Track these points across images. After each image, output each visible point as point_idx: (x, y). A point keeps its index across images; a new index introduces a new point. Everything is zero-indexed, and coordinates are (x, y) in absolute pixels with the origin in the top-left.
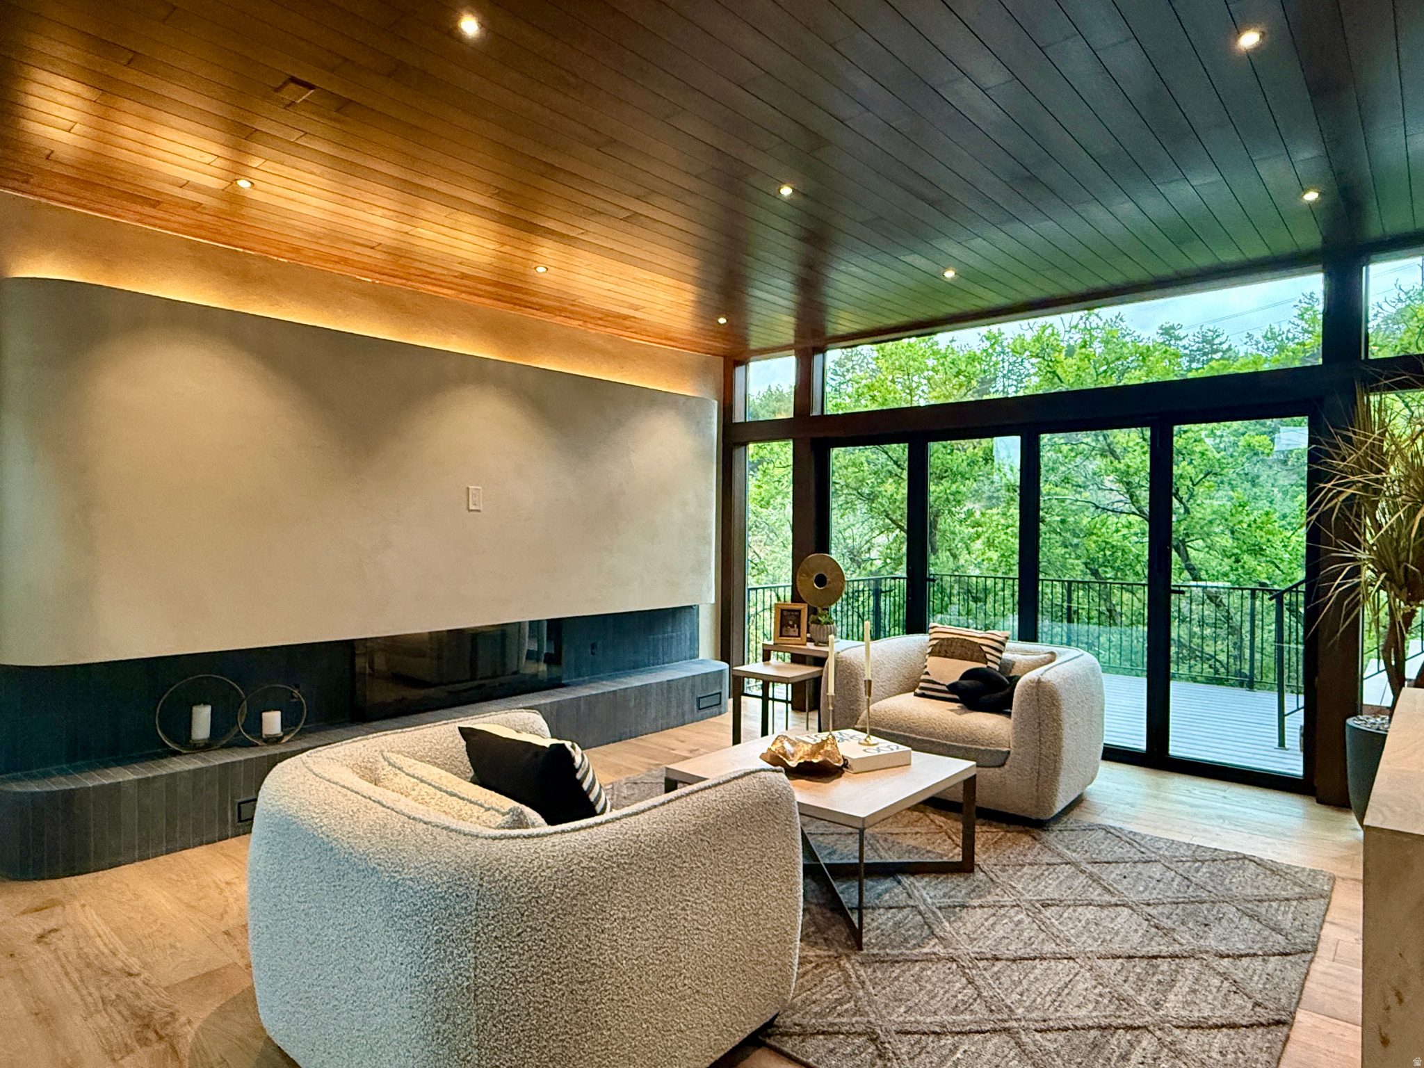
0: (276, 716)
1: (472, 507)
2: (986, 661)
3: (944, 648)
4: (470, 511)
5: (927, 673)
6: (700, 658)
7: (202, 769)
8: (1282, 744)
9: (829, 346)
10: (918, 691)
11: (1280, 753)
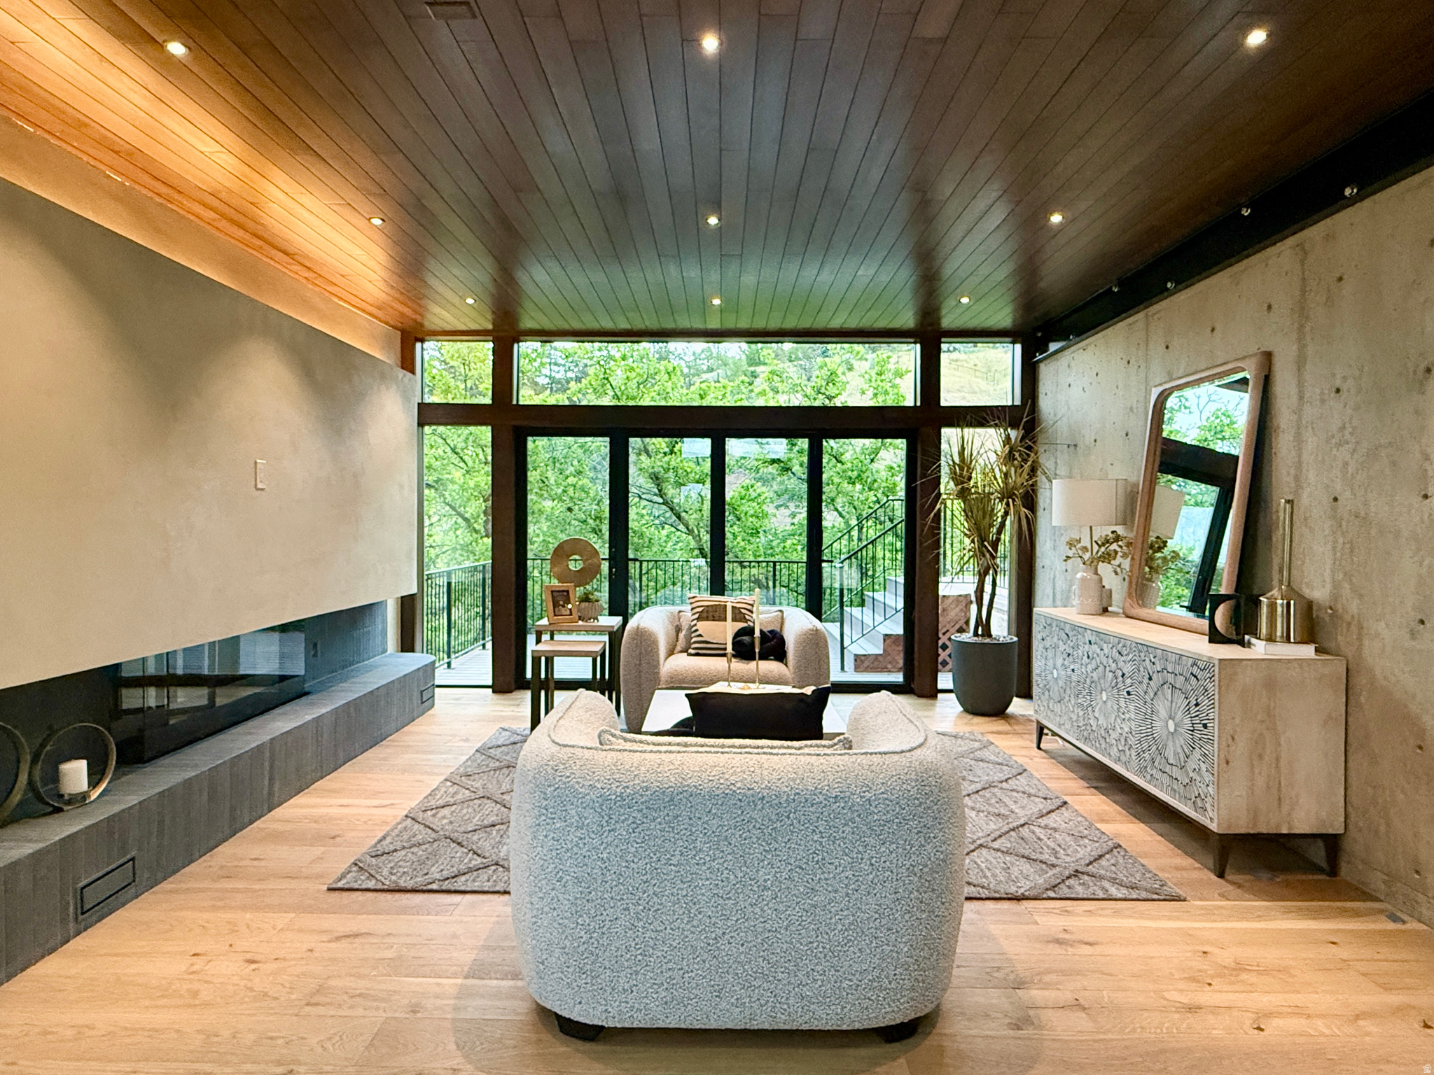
0: (82, 765)
1: (260, 486)
2: (746, 621)
3: (711, 614)
4: (258, 489)
5: (700, 636)
6: (389, 652)
7: (40, 851)
8: (842, 668)
9: (522, 338)
10: (691, 651)
11: (843, 674)
